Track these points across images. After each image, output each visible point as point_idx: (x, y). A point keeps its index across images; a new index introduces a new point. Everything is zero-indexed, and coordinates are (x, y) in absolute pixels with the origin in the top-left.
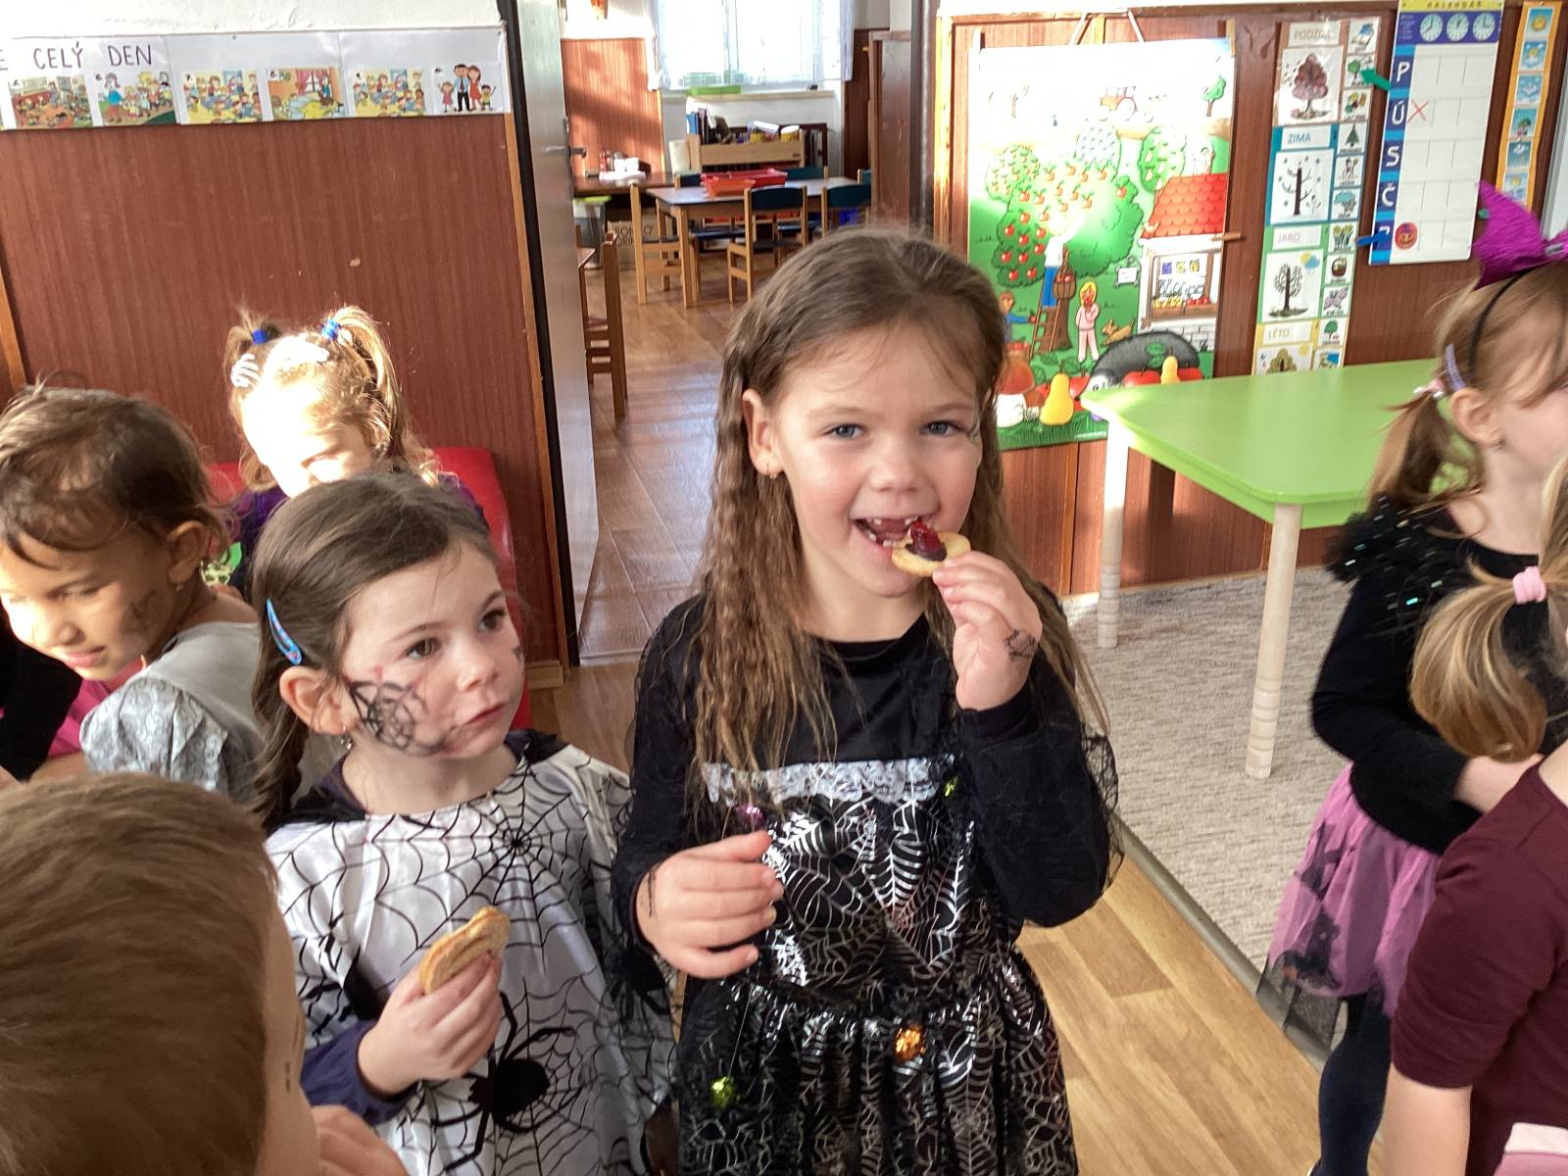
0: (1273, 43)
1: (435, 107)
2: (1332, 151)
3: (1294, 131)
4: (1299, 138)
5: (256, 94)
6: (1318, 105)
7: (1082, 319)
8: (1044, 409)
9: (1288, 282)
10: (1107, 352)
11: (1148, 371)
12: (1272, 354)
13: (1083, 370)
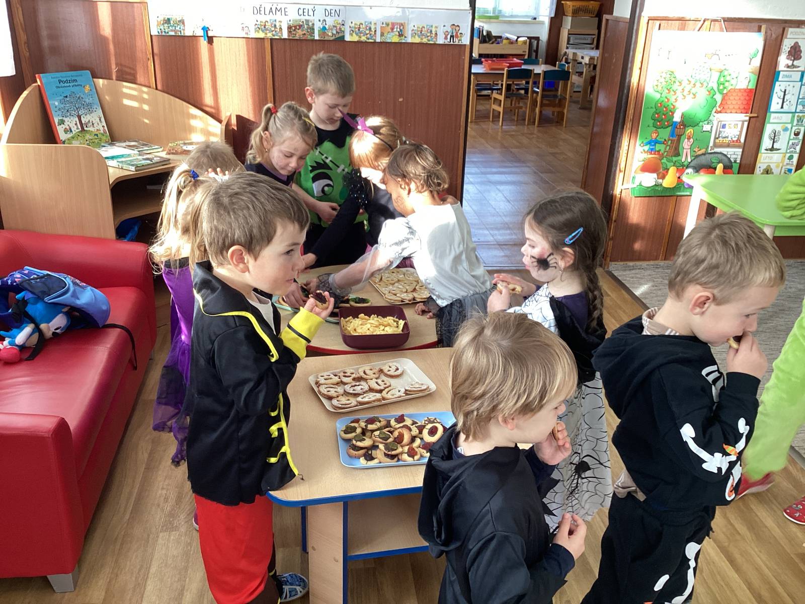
0: (780, 37)
1: (441, 40)
2: (800, 83)
3: (785, 73)
4: (787, 76)
5: (376, 31)
6: (796, 63)
7: (685, 144)
8: (664, 181)
9: (775, 136)
10: (694, 159)
11: (711, 169)
12: (764, 167)
13: (683, 166)
